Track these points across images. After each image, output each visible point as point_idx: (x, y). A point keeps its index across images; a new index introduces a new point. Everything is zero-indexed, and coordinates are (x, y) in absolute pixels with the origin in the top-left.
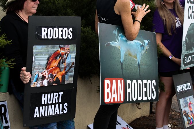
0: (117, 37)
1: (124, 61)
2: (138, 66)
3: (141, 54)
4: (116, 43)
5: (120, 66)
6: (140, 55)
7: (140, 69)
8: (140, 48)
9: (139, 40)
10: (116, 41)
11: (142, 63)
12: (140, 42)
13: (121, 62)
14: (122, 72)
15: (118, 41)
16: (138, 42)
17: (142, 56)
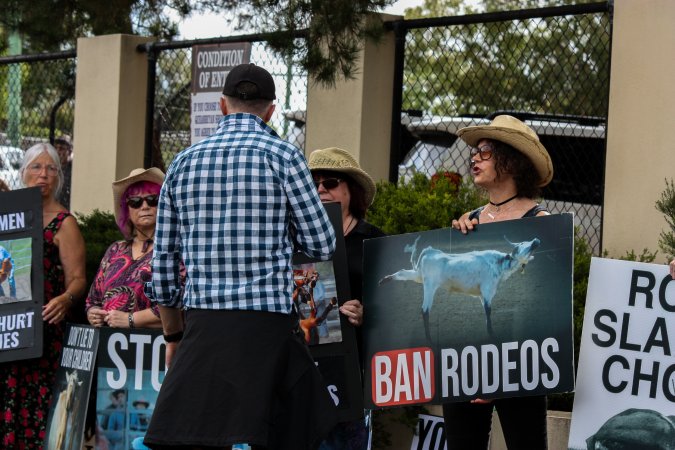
0: (416, 259)
1: (434, 307)
2: (484, 312)
3: (496, 281)
4: (413, 271)
5: (421, 320)
6: (493, 283)
7: (492, 317)
8: (494, 267)
9: (492, 248)
10: (411, 268)
11: (502, 300)
12: (498, 253)
13: (425, 310)
14: (427, 333)
15: (419, 266)
16: (488, 255)
17: (501, 285)
